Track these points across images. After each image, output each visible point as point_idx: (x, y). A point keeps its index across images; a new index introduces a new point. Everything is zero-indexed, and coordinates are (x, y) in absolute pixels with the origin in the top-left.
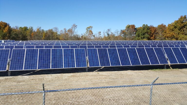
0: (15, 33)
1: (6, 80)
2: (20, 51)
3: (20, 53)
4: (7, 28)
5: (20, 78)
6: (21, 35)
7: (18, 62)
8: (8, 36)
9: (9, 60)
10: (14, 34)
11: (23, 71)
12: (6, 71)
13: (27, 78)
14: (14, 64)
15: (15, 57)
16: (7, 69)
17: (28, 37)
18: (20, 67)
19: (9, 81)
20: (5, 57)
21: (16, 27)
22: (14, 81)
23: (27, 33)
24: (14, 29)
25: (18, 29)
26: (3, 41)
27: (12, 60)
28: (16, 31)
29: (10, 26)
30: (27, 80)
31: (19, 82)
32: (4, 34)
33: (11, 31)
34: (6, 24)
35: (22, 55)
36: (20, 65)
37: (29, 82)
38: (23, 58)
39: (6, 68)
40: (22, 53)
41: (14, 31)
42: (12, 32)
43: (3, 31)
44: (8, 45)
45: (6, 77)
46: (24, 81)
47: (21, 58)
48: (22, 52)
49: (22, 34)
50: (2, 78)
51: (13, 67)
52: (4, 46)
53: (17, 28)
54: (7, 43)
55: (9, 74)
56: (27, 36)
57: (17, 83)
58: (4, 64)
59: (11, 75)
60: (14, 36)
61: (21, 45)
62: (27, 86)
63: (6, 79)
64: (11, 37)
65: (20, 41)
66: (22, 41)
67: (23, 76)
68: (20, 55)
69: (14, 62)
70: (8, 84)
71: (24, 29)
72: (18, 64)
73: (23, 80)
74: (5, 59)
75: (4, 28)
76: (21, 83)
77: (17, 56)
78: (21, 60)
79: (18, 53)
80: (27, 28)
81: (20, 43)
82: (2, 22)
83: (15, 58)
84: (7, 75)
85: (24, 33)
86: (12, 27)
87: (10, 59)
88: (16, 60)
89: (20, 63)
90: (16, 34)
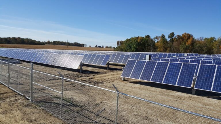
0: (199, 45)
1: (190, 99)
2: (209, 68)
3: (209, 69)
4: (191, 40)
5: (206, 100)
6: (205, 48)
7: (206, 80)
8: (190, 48)
9: (195, 76)
10: (197, 47)
11: (211, 92)
12: (191, 88)
13: (216, 102)
14: (200, 81)
15: (202, 73)
16: (192, 86)
17: (215, 50)
18: (207, 87)
19: (193, 100)
20: (191, 72)
21: (201, 38)
22: (199, 102)
23: (214, 45)
24: (198, 41)
25: (203, 40)
26: (186, 55)
27: (198, 77)
28: (200, 43)
29: (193, 37)
30: (216, 105)
31: (206, 104)
32: (186, 47)
33: (194, 43)
34: (190, 35)
35: (211, 72)
36: (208, 85)
37: (219, 108)
38: (212, 76)
39: (191, 84)
40: (211, 70)
41: (197, 43)
42: (196, 44)
43: (186, 44)
44: (193, 59)
45: (190, 94)
46: (212, 106)
47: (210, 76)
48: (212, 68)
49: (207, 46)
50: (186, 95)
51: (199, 85)
52: (190, 60)
53: (201, 40)
54: (191, 57)
55: (194, 92)
56: (212, 49)
57: (203, 105)
58: (189, 80)
59: (195, 94)
60: (197, 48)
61: (208, 60)
62: (215, 112)
63: (190, 97)
64: (194, 50)
65: (206, 55)
66: (208, 54)
67: (210, 99)
68: (208, 72)
69: (201, 79)
70: (192, 103)
71: (210, 40)
72: (205, 82)
73: (210, 104)
74: (191, 74)
75: (187, 40)
76: (208, 107)
77: (205, 73)
78: (209, 78)
79: (206, 69)
80: (215, 38)
81: (206, 58)
82: (185, 33)
83: (202, 75)
84: (191, 93)
85: (210, 45)
86: (195, 38)
87: (197, 76)
88: (204, 77)
89: (208, 82)
90: (200, 47)
